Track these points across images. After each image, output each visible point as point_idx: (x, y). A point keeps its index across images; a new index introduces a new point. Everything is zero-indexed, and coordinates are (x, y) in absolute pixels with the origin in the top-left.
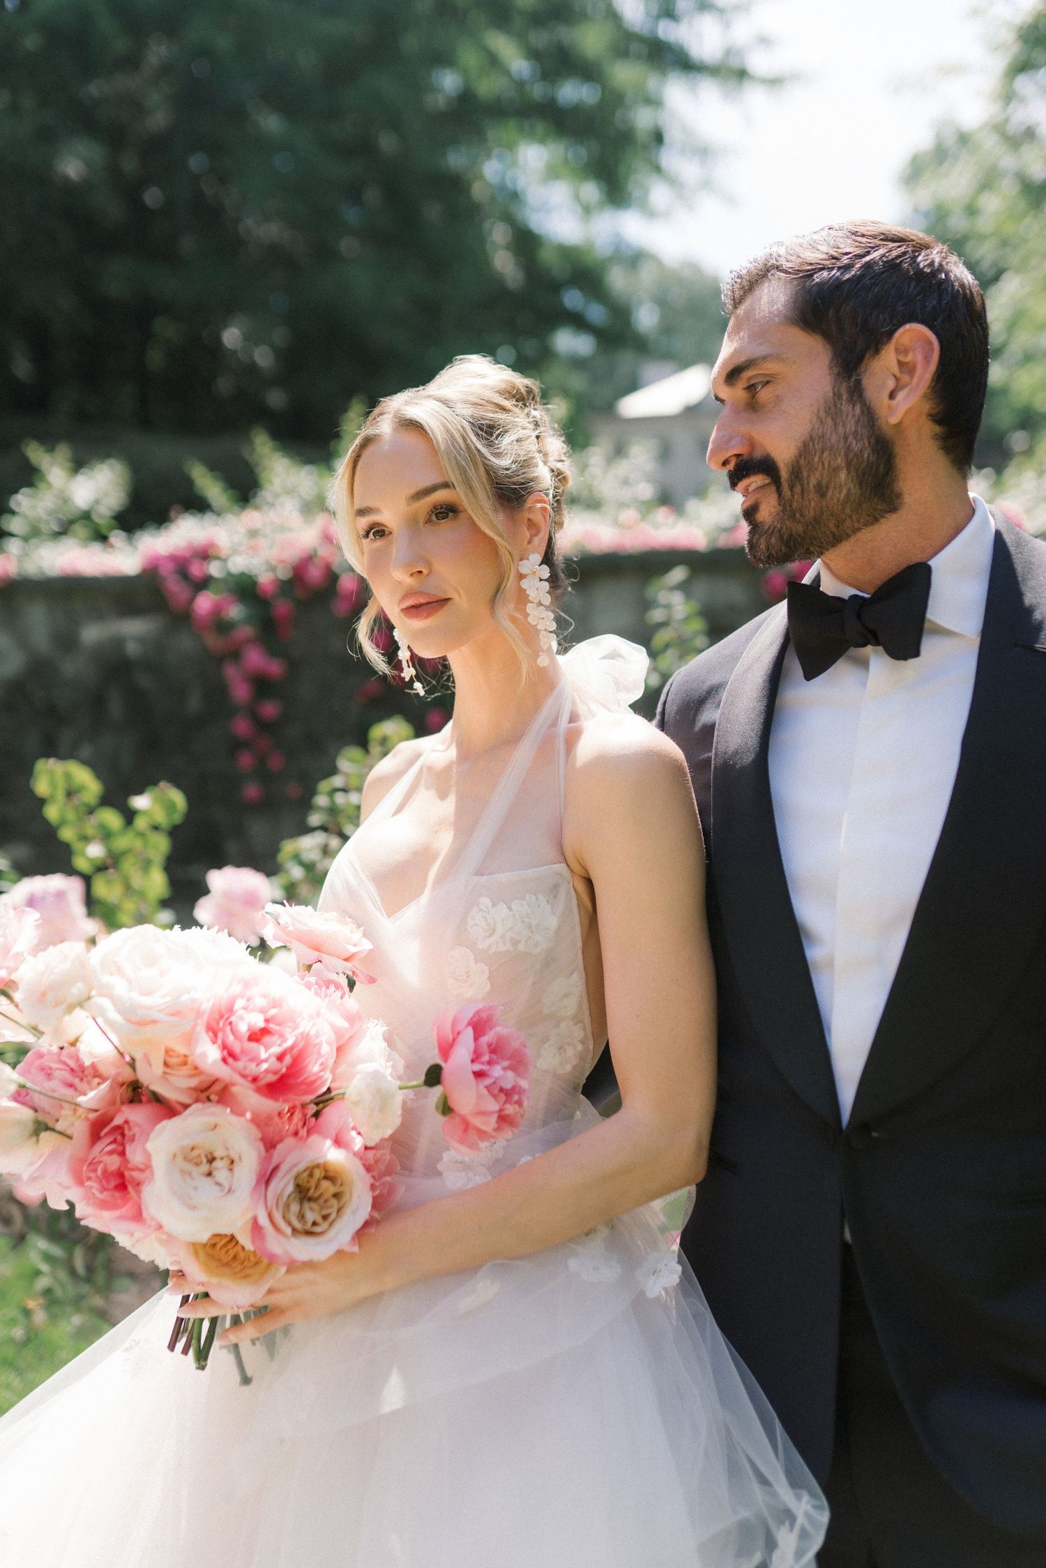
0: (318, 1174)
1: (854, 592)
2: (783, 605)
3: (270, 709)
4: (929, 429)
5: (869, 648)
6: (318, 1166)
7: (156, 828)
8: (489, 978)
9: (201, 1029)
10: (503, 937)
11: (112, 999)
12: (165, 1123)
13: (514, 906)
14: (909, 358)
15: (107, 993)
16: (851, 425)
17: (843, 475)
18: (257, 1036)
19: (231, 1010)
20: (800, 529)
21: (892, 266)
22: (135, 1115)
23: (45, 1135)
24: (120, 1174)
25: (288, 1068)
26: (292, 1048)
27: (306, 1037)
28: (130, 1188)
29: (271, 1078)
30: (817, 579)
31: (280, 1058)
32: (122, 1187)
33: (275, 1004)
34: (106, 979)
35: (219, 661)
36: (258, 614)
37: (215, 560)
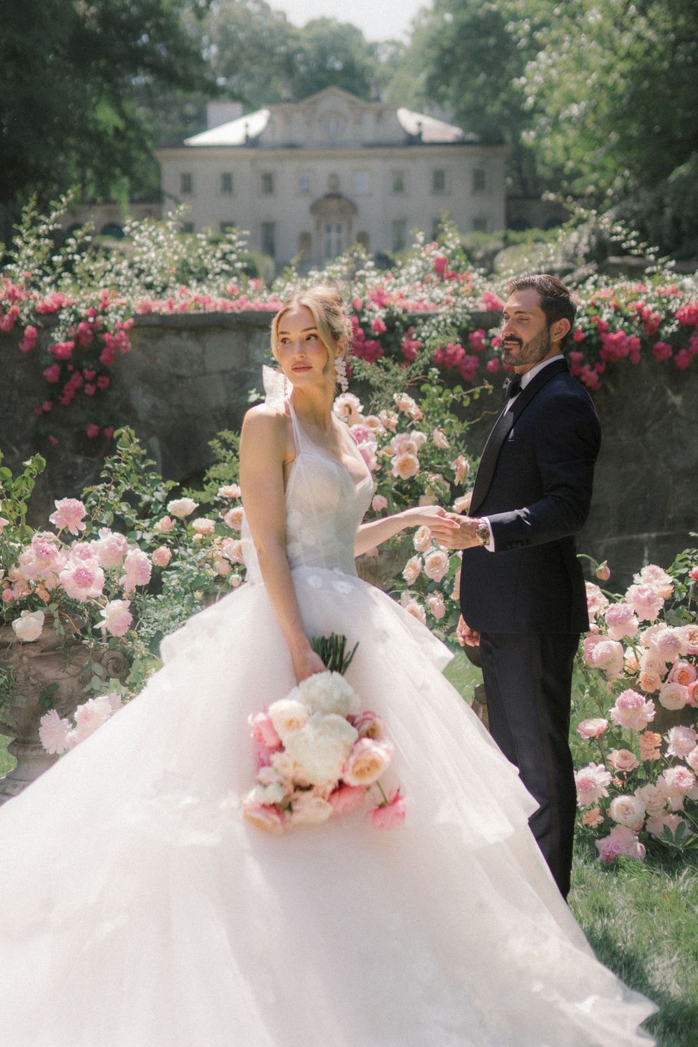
7: (31, 476)
14: (562, 327)
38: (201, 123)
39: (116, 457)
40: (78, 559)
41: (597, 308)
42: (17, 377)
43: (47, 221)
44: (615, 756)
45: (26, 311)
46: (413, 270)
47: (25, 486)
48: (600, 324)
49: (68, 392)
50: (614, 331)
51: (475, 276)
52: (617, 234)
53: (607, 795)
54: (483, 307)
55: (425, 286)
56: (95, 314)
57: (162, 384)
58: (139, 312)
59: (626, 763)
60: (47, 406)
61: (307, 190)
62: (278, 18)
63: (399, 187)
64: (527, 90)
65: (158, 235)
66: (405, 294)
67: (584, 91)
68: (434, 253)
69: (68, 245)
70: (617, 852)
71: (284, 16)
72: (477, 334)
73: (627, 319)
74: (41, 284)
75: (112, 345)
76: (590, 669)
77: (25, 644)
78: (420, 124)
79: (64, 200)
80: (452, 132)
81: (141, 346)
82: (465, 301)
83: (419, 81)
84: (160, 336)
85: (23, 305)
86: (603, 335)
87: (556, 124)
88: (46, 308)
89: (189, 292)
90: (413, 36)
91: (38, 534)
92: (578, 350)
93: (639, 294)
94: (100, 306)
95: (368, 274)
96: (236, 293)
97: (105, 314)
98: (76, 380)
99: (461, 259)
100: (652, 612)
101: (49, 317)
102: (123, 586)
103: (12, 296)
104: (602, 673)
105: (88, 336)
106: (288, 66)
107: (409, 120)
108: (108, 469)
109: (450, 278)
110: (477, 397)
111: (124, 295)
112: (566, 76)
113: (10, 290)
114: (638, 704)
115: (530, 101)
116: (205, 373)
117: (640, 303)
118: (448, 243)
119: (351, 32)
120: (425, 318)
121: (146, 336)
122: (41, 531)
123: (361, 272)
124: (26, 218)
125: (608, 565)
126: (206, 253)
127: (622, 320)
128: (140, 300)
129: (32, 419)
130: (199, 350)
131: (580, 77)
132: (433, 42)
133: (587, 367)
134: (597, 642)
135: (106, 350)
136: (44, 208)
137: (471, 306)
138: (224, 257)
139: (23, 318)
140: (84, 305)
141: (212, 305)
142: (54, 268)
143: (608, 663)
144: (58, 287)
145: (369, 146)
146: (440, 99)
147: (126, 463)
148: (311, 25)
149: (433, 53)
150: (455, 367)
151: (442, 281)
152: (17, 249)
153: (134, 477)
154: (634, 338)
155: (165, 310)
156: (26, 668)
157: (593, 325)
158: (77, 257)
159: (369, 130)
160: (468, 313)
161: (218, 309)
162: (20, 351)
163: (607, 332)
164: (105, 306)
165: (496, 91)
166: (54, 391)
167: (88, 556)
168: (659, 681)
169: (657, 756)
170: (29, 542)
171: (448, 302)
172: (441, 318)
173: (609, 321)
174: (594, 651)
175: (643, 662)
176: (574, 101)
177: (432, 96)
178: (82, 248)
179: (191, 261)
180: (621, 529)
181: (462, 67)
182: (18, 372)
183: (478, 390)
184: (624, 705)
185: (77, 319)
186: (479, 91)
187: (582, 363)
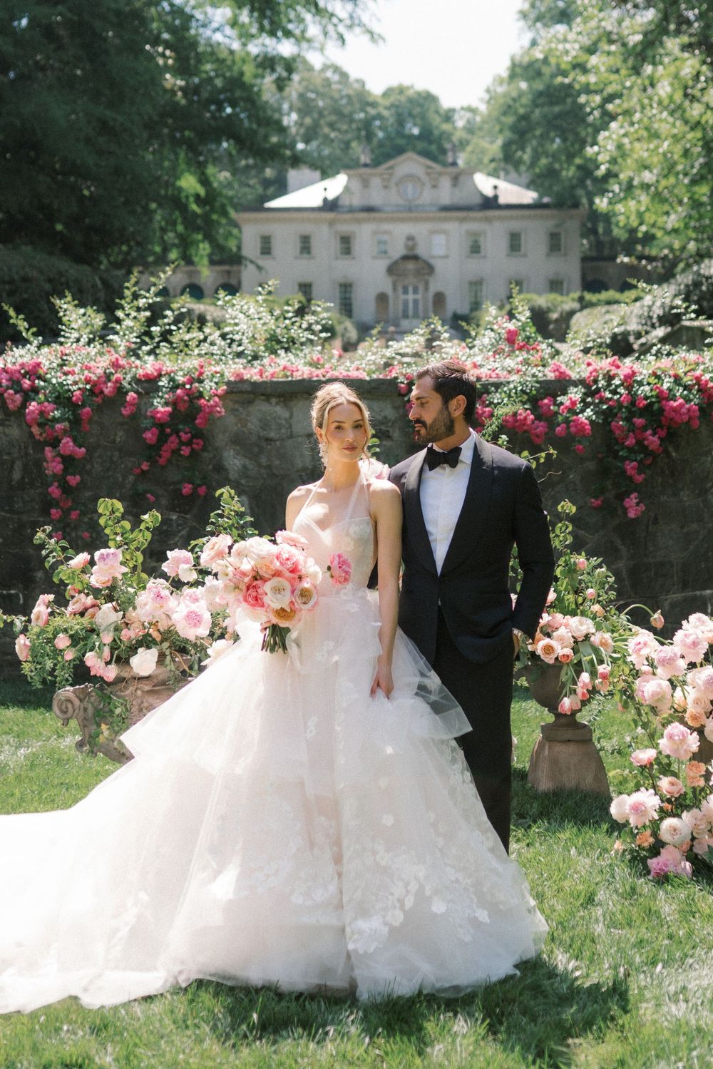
1: (443, 451)
3: (74, 480)
4: (462, 417)
5: (446, 465)
6: (304, 589)
7: (148, 529)
9: (274, 559)
12: (267, 582)
13: (360, 526)
14: (460, 403)
16: (445, 416)
17: (442, 427)
18: (287, 559)
19: (281, 554)
20: (431, 437)
22: (258, 582)
24: (257, 597)
25: (296, 567)
27: (297, 559)
29: (292, 569)
30: (433, 446)
31: (294, 564)
32: (257, 600)
33: (292, 554)
35: (40, 446)
36: (69, 415)
37: (40, 378)
38: (282, 187)
39: (219, 512)
40: (188, 602)
41: (658, 377)
42: (118, 439)
43: (148, 295)
44: (665, 783)
45: (128, 378)
46: (486, 341)
47: (143, 538)
48: (662, 392)
49: (165, 453)
50: (674, 398)
51: (544, 346)
52: (677, 307)
53: (657, 818)
54: (551, 376)
55: (497, 356)
56: (191, 381)
57: (251, 446)
58: (232, 379)
59: (675, 789)
60: (145, 466)
61: (386, 252)
62: (356, 86)
63: (475, 249)
64: (600, 158)
65: (249, 308)
66: (478, 363)
67: (655, 160)
68: (505, 325)
69: (165, 317)
70: (666, 869)
71: (363, 84)
72: (546, 401)
73: (686, 387)
74: (140, 352)
75: (207, 410)
76: (642, 705)
77: (141, 679)
78: (495, 187)
79: (162, 276)
80: (529, 196)
81: (233, 411)
82: (534, 370)
83: (494, 147)
84: (250, 402)
85: (126, 373)
86: (664, 402)
87: (629, 190)
88: (146, 375)
89: (278, 360)
90: (488, 102)
91: (152, 580)
92: (640, 417)
93: (697, 364)
94: (197, 373)
95: (443, 345)
96: (321, 362)
97: (201, 381)
98: (173, 442)
99: (531, 330)
100: (698, 654)
101: (149, 384)
102: (226, 628)
103: (116, 365)
104: (654, 710)
105: (185, 401)
106: (366, 132)
107: (484, 184)
108: (212, 523)
109: (521, 348)
110: (542, 460)
111: (217, 363)
112: (637, 145)
113: (114, 360)
114: (683, 735)
115: (603, 168)
116: (291, 436)
117: (698, 373)
118: (518, 316)
119: (428, 99)
120: (497, 386)
121: (237, 402)
122: (155, 578)
123: (437, 343)
124: (127, 293)
126: (293, 324)
127: (681, 389)
128: (233, 369)
129: (131, 478)
130: (287, 415)
131: (652, 146)
132: (508, 109)
133: (649, 432)
134: (648, 681)
135: (201, 415)
137: (540, 375)
138: (309, 329)
139: (125, 384)
140: (181, 373)
141: (300, 373)
142: (152, 338)
143: (659, 700)
144: (156, 355)
145: (446, 209)
146: (517, 164)
147: (229, 518)
148: (387, 94)
149: (509, 120)
150: (525, 431)
151: (513, 351)
152: (119, 321)
153: (235, 531)
154: (693, 405)
155: (256, 378)
156: (139, 701)
157: (654, 393)
158: (173, 328)
159: (446, 194)
160: (537, 382)
161: (305, 376)
162: (122, 415)
163: (668, 399)
164: (201, 374)
165: (570, 157)
166: (152, 451)
167: (196, 600)
168: (704, 717)
169: (702, 783)
170: (144, 588)
171: (518, 371)
172: (512, 386)
173: (670, 390)
174: (645, 689)
175: (690, 699)
176: (646, 167)
177: (508, 162)
178: (178, 320)
179: (278, 331)
180: (685, 586)
181: (538, 132)
182: (120, 434)
183: (543, 455)
184: (671, 737)
185: (175, 386)
186: (555, 156)
187: (644, 428)
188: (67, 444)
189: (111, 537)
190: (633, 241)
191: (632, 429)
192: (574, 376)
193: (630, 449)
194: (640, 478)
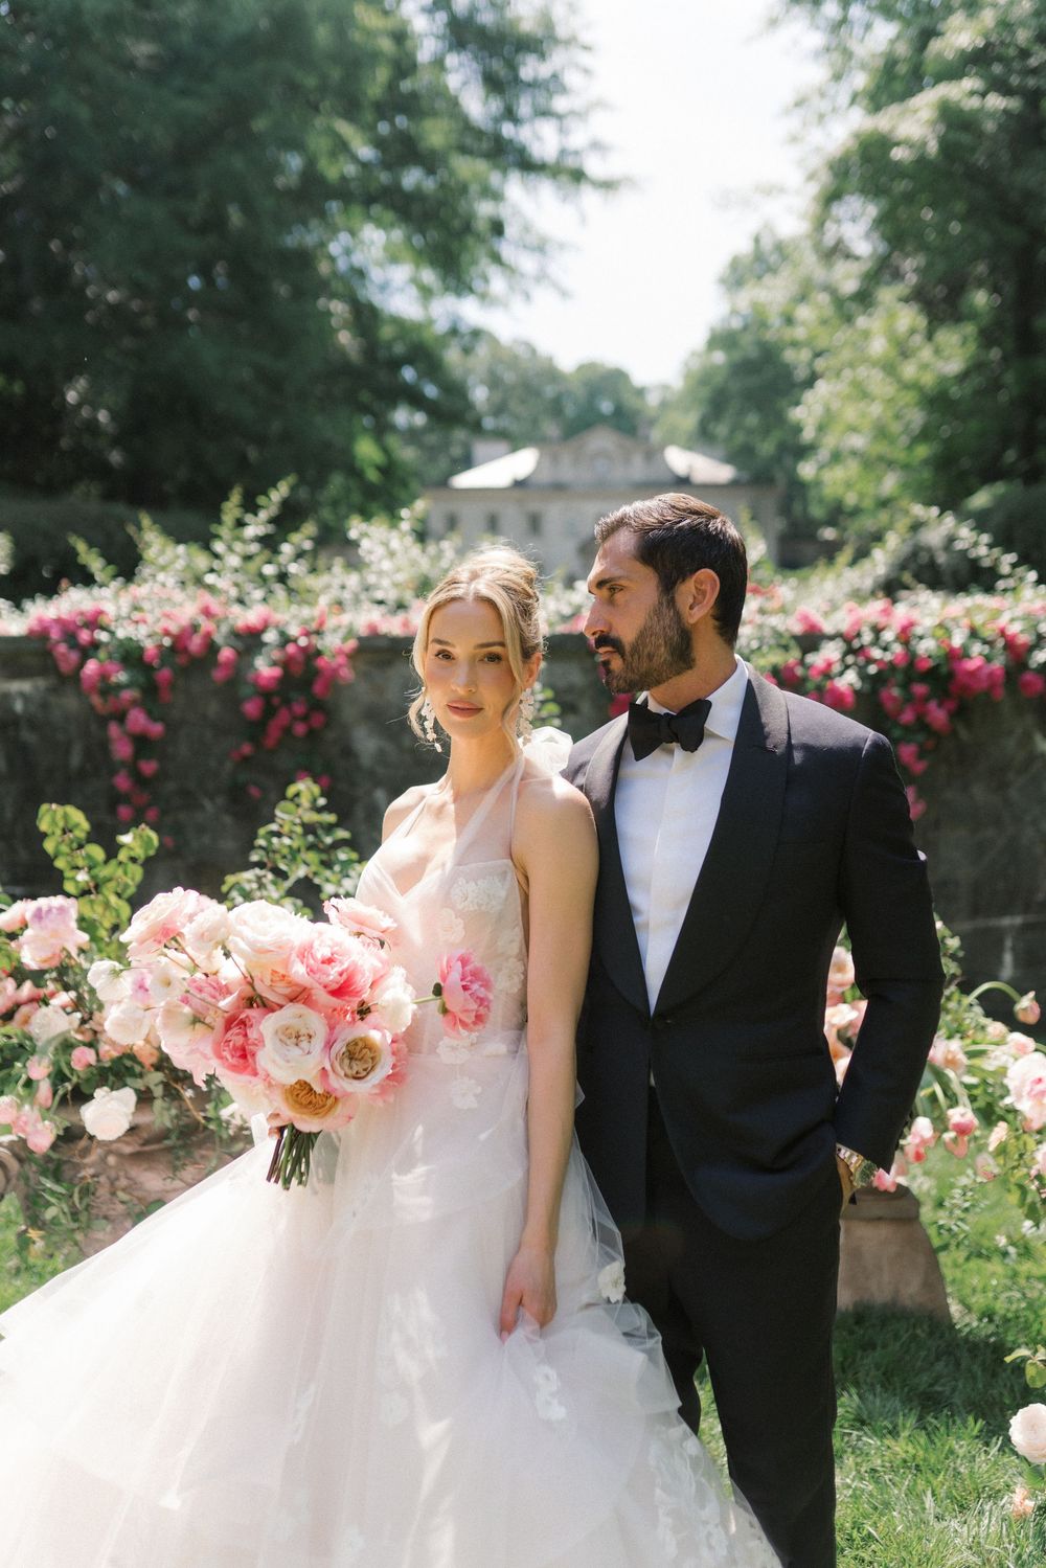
0: (361, 1044)
1: (667, 711)
2: (626, 716)
3: (149, 767)
4: (712, 623)
5: (674, 744)
6: (361, 1039)
7: (133, 860)
8: (465, 928)
9: (294, 957)
10: (472, 902)
11: (243, 939)
12: (270, 1015)
13: (479, 883)
14: (703, 587)
15: (239, 935)
16: (667, 622)
17: (663, 649)
18: (329, 961)
19: (311, 947)
20: (637, 677)
21: (693, 530)
22: (253, 1013)
23: (198, 1026)
24: (243, 1049)
25: (345, 982)
26: (346, 970)
27: (354, 964)
28: (249, 1057)
29: (335, 986)
30: (646, 701)
31: (341, 974)
32: (244, 1056)
33: (337, 944)
34: (239, 928)
35: (103, 721)
36: (142, 679)
37: (103, 628)
38: (467, 462)
39: (274, 827)
41: (947, 629)
42: (210, 713)
43: (254, 522)
45: (224, 629)
47: (125, 875)
48: (951, 649)
49: (274, 732)
50: (970, 658)
51: (783, 589)
56: (307, 634)
58: (364, 633)
60: (246, 749)
62: (544, 362)
64: (805, 421)
69: (282, 552)
71: (551, 361)
73: (986, 642)
74: (248, 599)
75: (328, 673)
77: (102, 1145)
78: (690, 465)
79: (273, 495)
80: (724, 473)
81: (366, 675)
82: (772, 620)
83: (689, 421)
84: (388, 664)
85: (219, 624)
86: (955, 663)
87: (836, 457)
88: (247, 627)
92: (923, 682)
93: (1000, 611)
94: (316, 624)
97: (318, 633)
98: (283, 717)
101: (250, 640)
103: (208, 613)
105: (298, 662)
106: (556, 408)
107: (679, 460)
108: (261, 847)
111: (347, 613)
112: (847, 407)
113: (207, 605)
117: (1003, 622)
121: (373, 663)
124: (227, 518)
125: (1037, 999)
127: (979, 643)
128: (366, 619)
129: (229, 766)
131: (862, 408)
133: (934, 703)
135: (320, 679)
136: (250, 505)
137: (781, 626)
139: (219, 638)
140: (295, 624)
142: (264, 581)
144: (267, 602)
145: (639, 485)
146: (713, 438)
147: (292, 836)
148: (581, 368)
149: (705, 393)
152: (219, 557)
153: (312, 857)
154: (998, 663)
155: (396, 631)
157: (941, 650)
159: (638, 470)
162: (213, 681)
163: (961, 659)
164: (322, 624)
166: (255, 730)
173: (963, 646)
176: (856, 431)
177: (703, 438)
178: (299, 556)
181: (735, 405)
182: (212, 706)
185: (286, 639)
186: (750, 432)
187: (925, 699)
188: (138, 719)
189: (68, 874)
190: (837, 514)
191: (909, 699)
192: (828, 628)
193: (906, 728)
194: (920, 767)
